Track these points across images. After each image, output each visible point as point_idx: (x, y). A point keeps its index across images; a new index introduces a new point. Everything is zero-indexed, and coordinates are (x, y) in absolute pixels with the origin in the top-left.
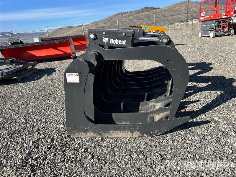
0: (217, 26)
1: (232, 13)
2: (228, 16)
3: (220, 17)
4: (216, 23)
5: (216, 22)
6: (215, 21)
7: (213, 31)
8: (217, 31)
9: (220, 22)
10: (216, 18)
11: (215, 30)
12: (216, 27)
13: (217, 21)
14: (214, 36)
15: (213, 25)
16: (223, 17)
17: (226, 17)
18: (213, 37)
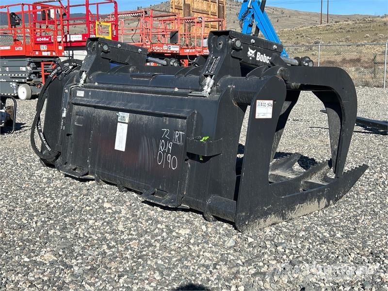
0: (34, 73)
1: (60, 48)
2: (54, 54)
3: (37, 53)
4: (29, 65)
5: (30, 62)
6: (28, 59)
7: (24, 83)
8: (34, 85)
9: (38, 64)
10: (30, 54)
11: (29, 82)
12: (31, 74)
13: (32, 62)
14: (30, 97)
15: (24, 69)
16: (44, 54)
17: (49, 54)
18: (27, 99)
